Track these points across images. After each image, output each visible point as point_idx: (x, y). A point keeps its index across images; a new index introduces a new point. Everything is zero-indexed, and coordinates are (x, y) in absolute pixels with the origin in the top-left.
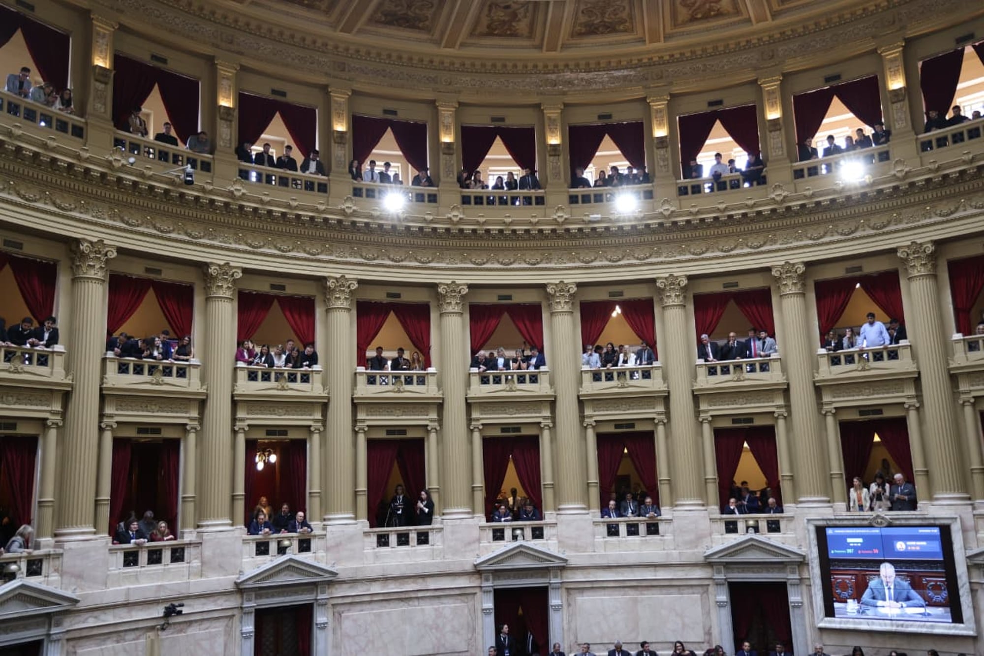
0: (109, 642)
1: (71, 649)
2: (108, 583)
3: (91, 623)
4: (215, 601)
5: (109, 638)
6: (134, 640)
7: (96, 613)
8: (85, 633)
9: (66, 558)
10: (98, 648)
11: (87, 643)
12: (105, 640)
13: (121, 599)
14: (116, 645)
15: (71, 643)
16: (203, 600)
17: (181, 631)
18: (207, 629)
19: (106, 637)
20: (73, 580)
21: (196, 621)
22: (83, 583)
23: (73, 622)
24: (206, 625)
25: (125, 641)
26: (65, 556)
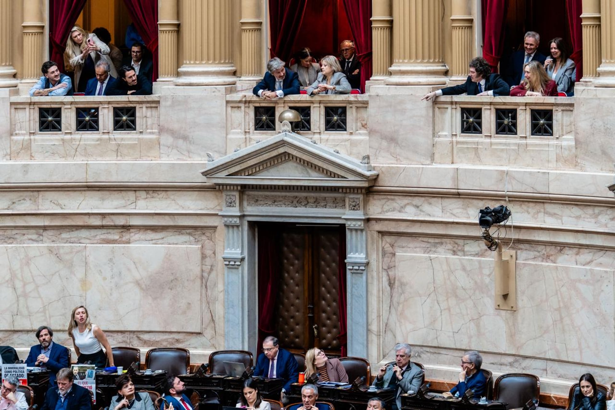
0: (440, 249)
1: (388, 248)
2: (437, 156)
3: (410, 214)
4: (596, 216)
5: (442, 243)
6: (477, 255)
7: (417, 201)
8: (402, 228)
9: (372, 109)
10: (426, 255)
11: (411, 245)
12: (435, 245)
13: (447, 184)
14: (450, 256)
15: (388, 239)
16: (576, 211)
17: (547, 257)
18: (588, 263)
19: (437, 240)
20: (385, 144)
21: (571, 246)
22: (398, 150)
23: (386, 208)
24: (586, 256)
25: (465, 254)
26: (371, 105)
